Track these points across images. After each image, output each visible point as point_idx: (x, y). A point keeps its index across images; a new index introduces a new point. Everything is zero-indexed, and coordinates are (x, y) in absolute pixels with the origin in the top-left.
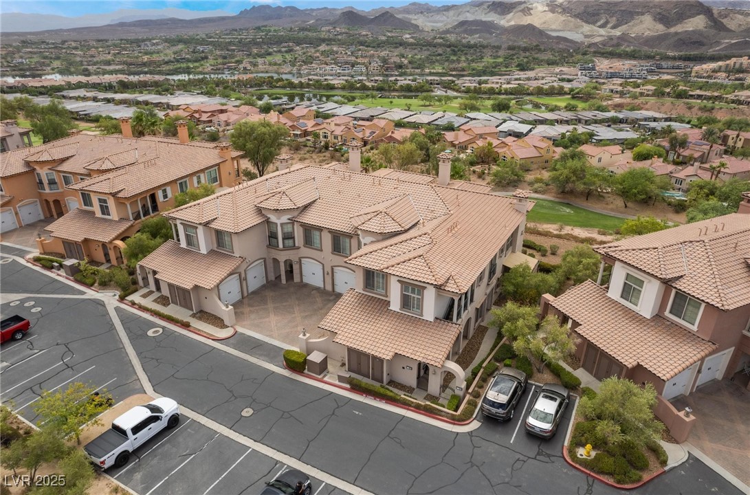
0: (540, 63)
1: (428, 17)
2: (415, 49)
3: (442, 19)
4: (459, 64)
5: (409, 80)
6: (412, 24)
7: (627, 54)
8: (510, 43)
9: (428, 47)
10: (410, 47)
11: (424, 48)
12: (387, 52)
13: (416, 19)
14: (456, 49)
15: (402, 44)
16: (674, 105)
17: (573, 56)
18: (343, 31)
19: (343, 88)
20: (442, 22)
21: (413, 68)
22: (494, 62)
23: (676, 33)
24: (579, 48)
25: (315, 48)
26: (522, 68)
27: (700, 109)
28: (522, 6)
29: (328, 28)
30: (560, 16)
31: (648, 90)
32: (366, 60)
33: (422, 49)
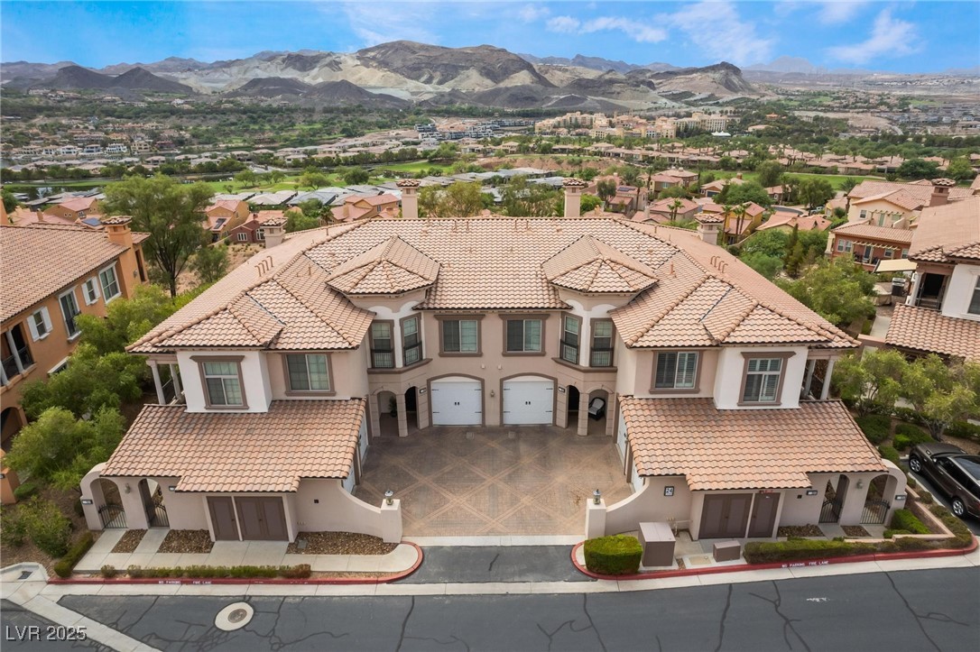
0: (369, 126)
1: (202, 75)
2: (195, 118)
3: (223, 78)
4: (263, 134)
5: (206, 157)
6: (182, 86)
7: (464, 112)
8: (326, 105)
9: (214, 115)
10: (187, 116)
11: (210, 116)
12: (155, 124)
13: (185, 79)
14: (254, 115)
15: (173, 112)
16: (544, 161)
17: (404, 117)
18: (71, 94)
19: (106, 175)
20: (224, 81)
21: (200, 143)
22: (310, 129)
23: (507, 89)
24: (409, 108)
25: (25, 121)
26: (349, 134)
27: (569, 163)
28: (328, 60)
29: (41, 92)
30: (376, 70)
31: (512, 147)
32: (124, 137)
33: (204, 117)
